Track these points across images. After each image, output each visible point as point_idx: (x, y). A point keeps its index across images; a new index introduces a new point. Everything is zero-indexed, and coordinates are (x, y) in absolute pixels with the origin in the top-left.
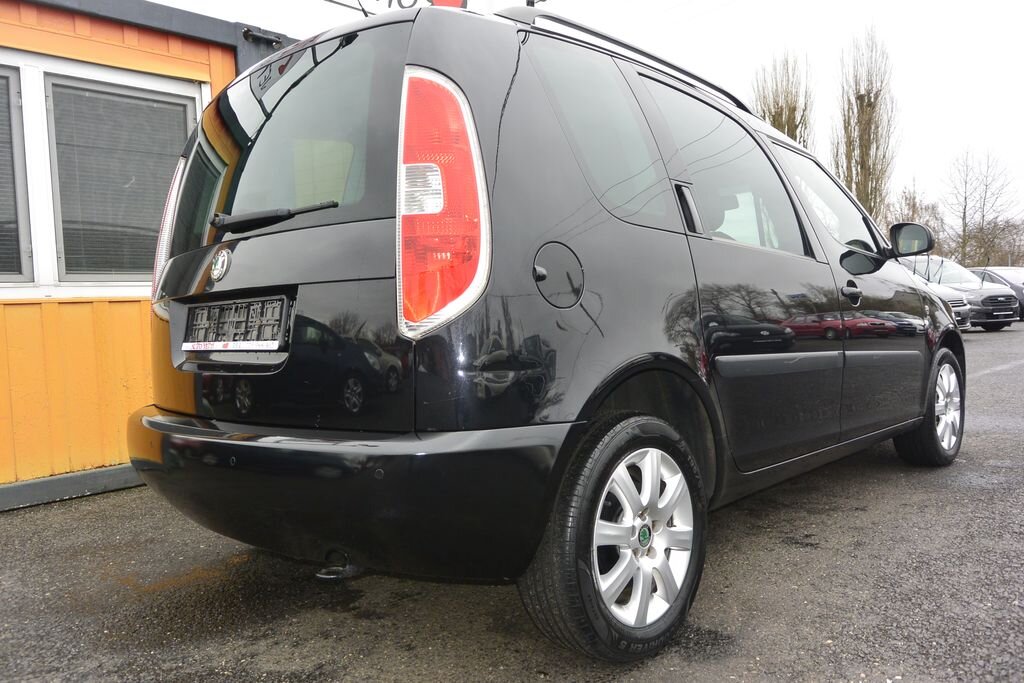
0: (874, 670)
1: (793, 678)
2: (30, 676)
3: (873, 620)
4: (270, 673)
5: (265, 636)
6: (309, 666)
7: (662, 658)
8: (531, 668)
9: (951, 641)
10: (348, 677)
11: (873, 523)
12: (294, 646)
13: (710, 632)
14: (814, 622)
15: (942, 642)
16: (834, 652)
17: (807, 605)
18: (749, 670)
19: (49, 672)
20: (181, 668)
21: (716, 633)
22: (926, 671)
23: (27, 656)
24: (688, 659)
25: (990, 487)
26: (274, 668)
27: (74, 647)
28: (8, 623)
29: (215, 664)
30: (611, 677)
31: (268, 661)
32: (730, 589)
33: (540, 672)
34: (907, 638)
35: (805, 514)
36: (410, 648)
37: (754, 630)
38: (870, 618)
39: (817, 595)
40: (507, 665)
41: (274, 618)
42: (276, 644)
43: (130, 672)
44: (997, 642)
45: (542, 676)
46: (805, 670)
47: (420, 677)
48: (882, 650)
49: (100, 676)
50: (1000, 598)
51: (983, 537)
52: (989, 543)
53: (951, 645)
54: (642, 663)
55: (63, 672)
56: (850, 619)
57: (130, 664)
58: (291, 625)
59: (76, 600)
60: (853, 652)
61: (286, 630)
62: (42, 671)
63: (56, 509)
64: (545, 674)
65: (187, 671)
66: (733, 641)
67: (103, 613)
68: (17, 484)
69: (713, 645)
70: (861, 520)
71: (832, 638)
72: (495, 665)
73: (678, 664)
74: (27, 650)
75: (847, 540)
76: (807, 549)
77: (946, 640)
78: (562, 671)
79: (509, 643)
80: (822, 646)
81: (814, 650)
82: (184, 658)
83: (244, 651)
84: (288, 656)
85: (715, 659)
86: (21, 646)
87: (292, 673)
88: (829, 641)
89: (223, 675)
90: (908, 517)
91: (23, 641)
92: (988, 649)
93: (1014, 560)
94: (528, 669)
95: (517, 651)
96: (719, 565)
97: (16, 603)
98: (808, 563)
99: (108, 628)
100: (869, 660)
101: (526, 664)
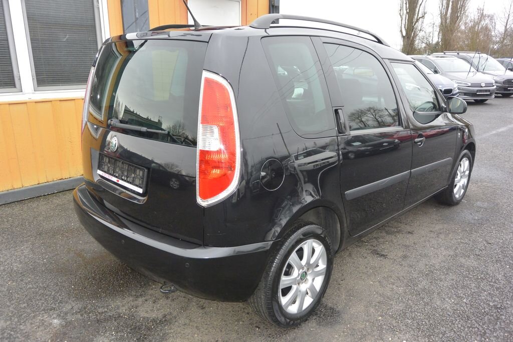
0: (396, 336)
1: (361, 339)
2: (43, 312)
3: (401, 306)
4: (144, 318)
5: (141, 295)
6: (160, 316)
7: (309, 322)
8: (253, 324)
9: (431, 322)
10: (176, 323)
11: (414, 243)
12: (154, 302)
13: (331, 308)
14: (376, 306)
15: (427, 321)
16: (381, 324)
17: (375, 294)
18: (343, 332)
19: (51, 310)
20: (106, 312)
21: (333, 309)
22: (417, 339)
23: (41, 300)
24: (319, 324)
25: (473, 221)
26: (146, 315)
27: (60, 295)
28: (30, 278)
29: (121, 311)
30: (286, 332)
31: (143, 311)
32: (343, 281)
33: (257, 327)
34: (413, 319)
35: (384, 234)
36: (203, 308)
37: (350, 308)
38: (400, 305)
39: (380, 289)
40: (243, 321)
41: (145, 285)
42: (146, 300)
43: (85, 312)
44: (450, 324)
45: (257, 329)
46: (367, 334)
47: (207, 326)
48: (401, 325)
49: (73, 314)
50: (459, 297)
51: (461, 257)
52: (463, 260)
53: (431, 324)
54: (300, 325)
55: (57, 310)
56: (392, 305)
57: (85, 308)
58: (152, 289)
59: (58, 265)
60: (389, 325)
61: (150, 292)
62: (48, 309)
63: (42, 202)
64: (259, 328)
65: (109, 314)
66: (339, 315)
67: (71, 275)
68: (23, 188)
69: (331, 316)
70: (409, 240)
71: (382, 316)
72: (238, 321)
73: (315, 327)
74: (40, 295)
75: (400, 254)
76: (381, 258)
77: (429, 321)
78: (266, 327)
79: (245, 308)
80: (376, 320)
81: (373, 323)
82: (107, 306)
83: (132, 304)
84: (151, 309)
85: (331, 325)
86: (37, 293)
87: (153, 319)
88: (380, 318)
89: (124, 318)
90: (431, 240)
91: (38, 289)
92: (446, 327)
93: (471, 273)
94: (252, 324)
95: (248, 313)
96: (341, 266)
97: (31, 265)
98: (380, 268)
99: (73, 285)
100: (394, 330)
101: (251, 321)
